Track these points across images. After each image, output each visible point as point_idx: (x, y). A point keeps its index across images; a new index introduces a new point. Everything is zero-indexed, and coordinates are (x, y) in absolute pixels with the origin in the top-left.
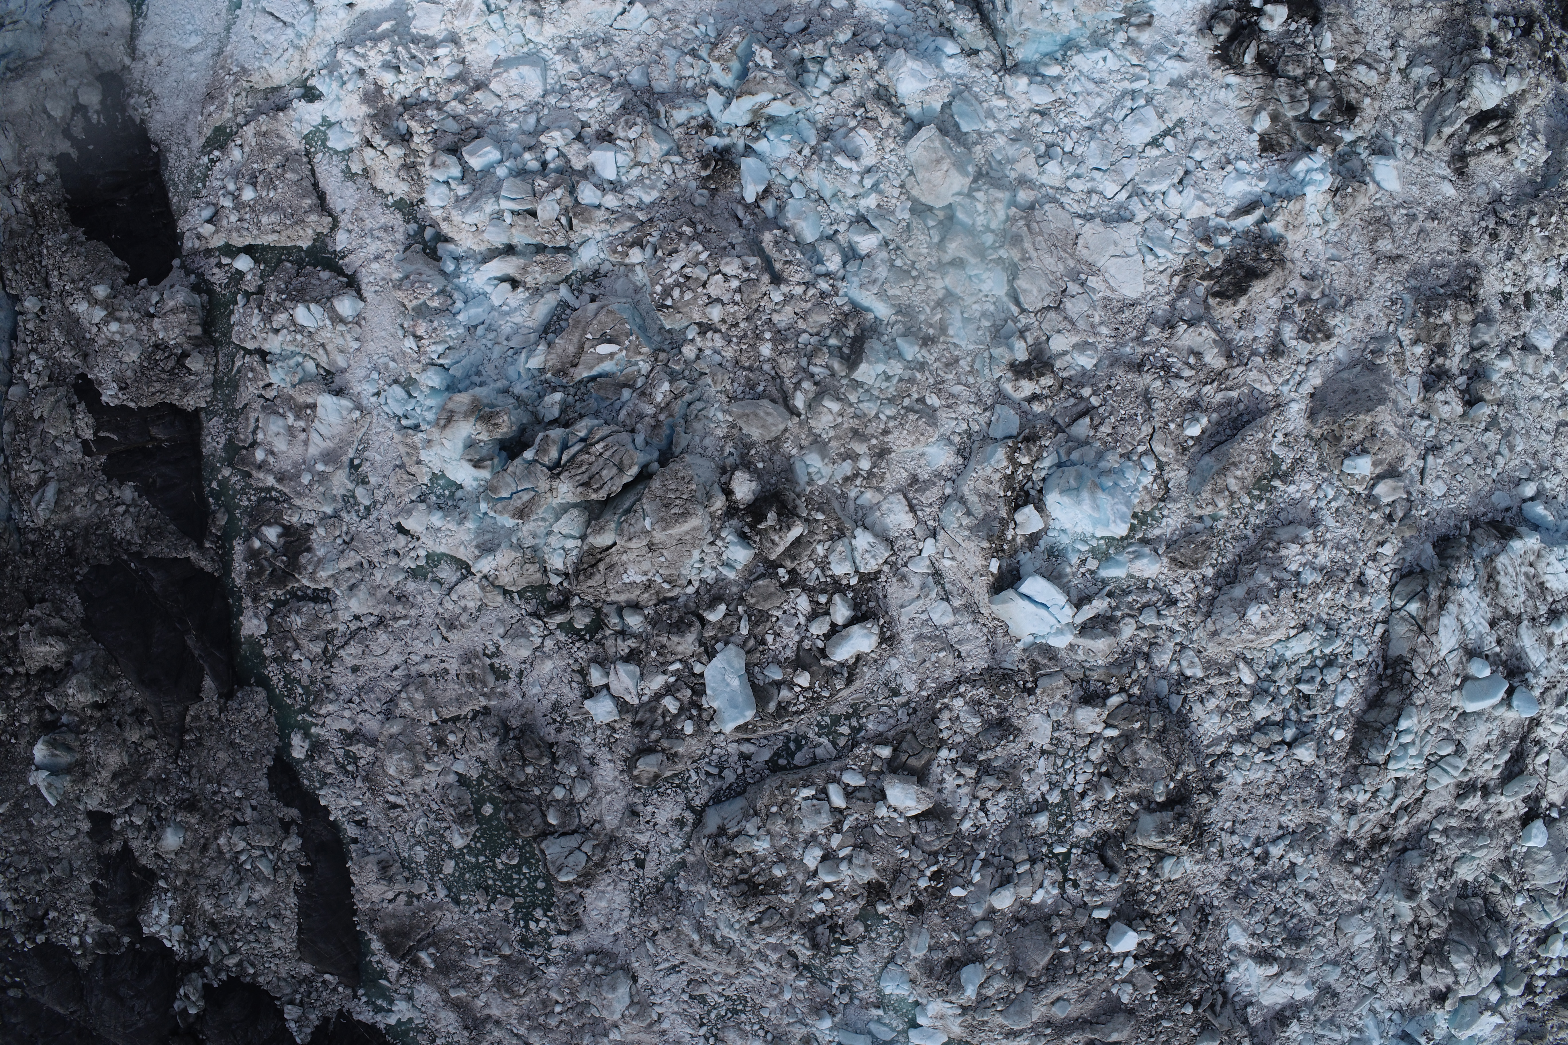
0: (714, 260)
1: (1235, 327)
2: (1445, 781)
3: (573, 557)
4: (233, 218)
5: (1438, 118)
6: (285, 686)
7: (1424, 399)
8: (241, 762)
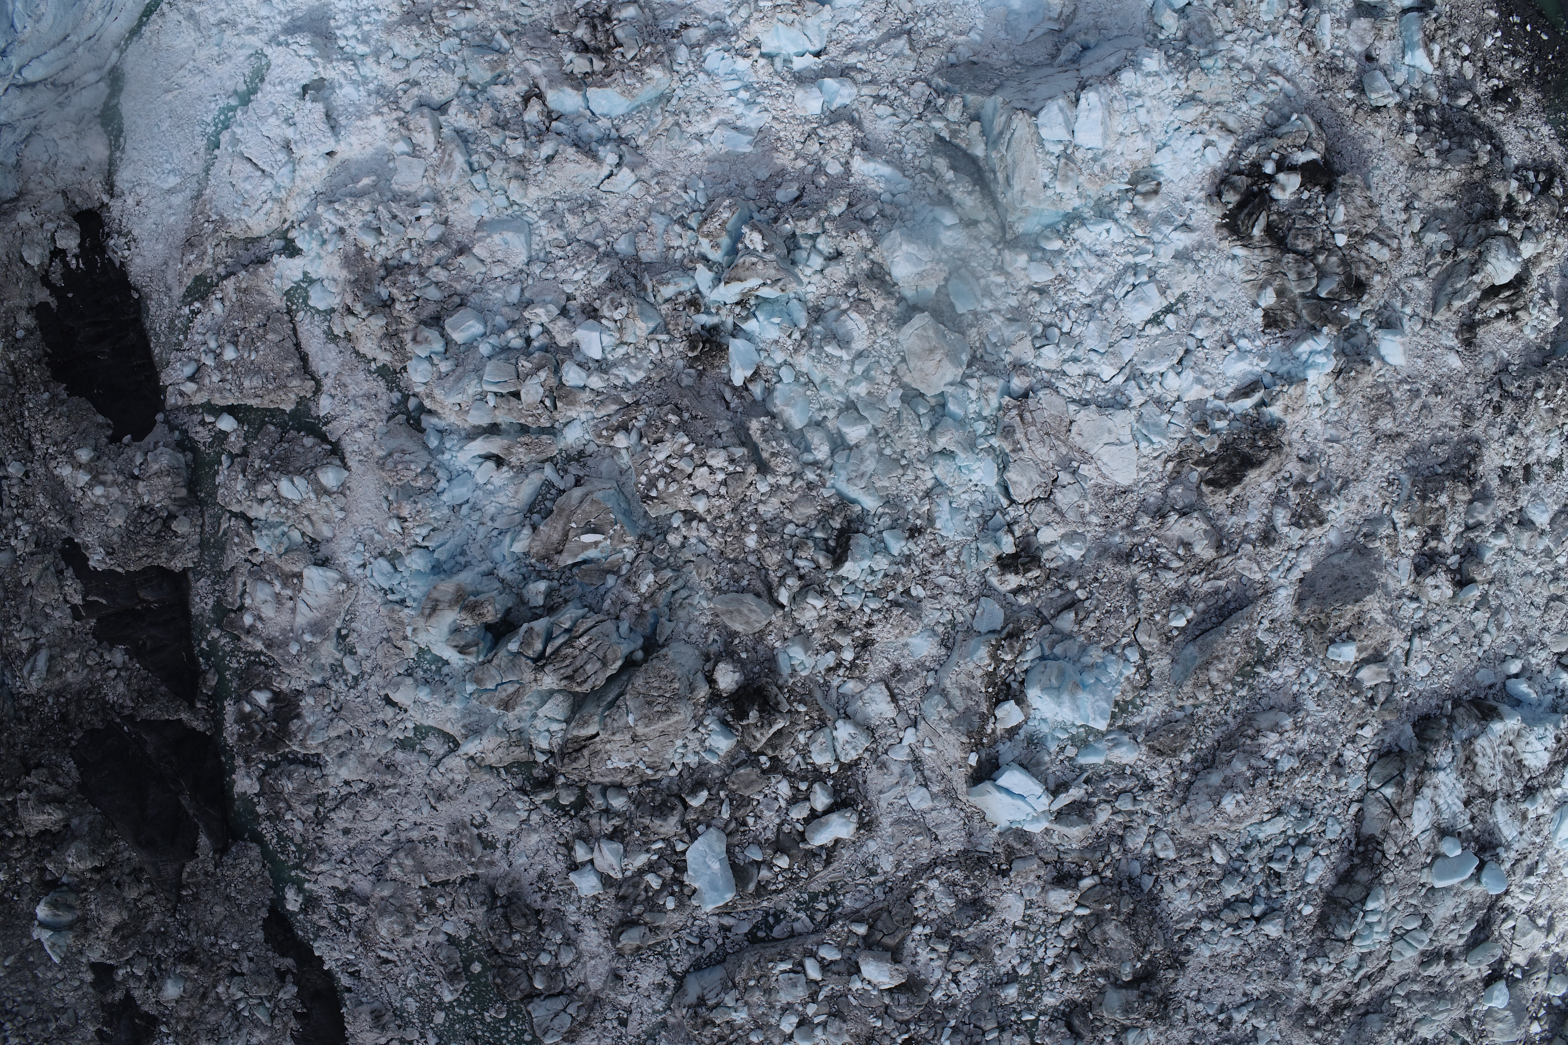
0: (700, 452)
1: (1227, 513)
2: (1409, 954)
3: (557, 740)
4: (215, 379)
5: (1450, 289)
6: (278, 843)
7: (1414, 582)
8: (237, 915)
